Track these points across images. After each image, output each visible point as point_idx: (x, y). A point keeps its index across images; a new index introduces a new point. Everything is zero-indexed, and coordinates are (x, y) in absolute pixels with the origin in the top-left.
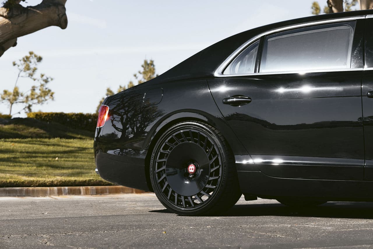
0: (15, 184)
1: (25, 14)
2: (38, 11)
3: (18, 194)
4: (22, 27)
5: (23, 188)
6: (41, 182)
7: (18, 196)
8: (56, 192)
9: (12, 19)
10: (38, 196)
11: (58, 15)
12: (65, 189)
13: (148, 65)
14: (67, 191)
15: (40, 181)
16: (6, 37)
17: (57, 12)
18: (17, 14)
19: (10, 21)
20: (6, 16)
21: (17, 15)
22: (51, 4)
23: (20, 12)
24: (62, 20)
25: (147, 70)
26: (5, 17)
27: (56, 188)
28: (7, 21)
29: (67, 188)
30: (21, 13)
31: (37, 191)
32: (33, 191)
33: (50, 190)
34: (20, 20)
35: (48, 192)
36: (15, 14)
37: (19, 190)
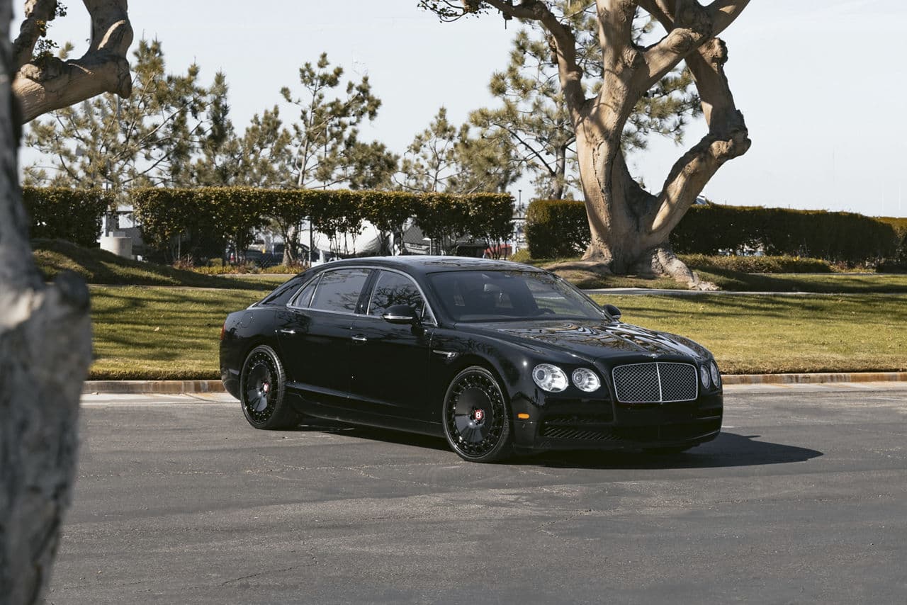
0: (136, 375)
1: (67, 76)
2: (87, 71)
3: (144, 391)
4: (61, 96)
5: (149, 381)
6: (171, 373)
7: (144, 393)
8: (193, 387)
9: (45, 84)
10: (169, 394)
11: (119, 77)
12: (204, 384)
13: (149, 51)
14: (207, 387)
15: (169, 372)
16: (35, 112)
17: (117, 71)
18: (55, 75)
19: (44, 87)
20: (37, 78)
21: (54, 77)
22: (107, 58)
23: (58, 73)
24: (125, 84)
25: (146, 62)
26: (36, 80)
27: (192, 382)
28: (38, 86)
29: (206, 382)
30: (60, 73)
31: (169, 386)
32: (163, 386)
33: (185, 385)
34: (58, 84)
35: (183, 387)
36: (50, 75)
37: (145, 384)
